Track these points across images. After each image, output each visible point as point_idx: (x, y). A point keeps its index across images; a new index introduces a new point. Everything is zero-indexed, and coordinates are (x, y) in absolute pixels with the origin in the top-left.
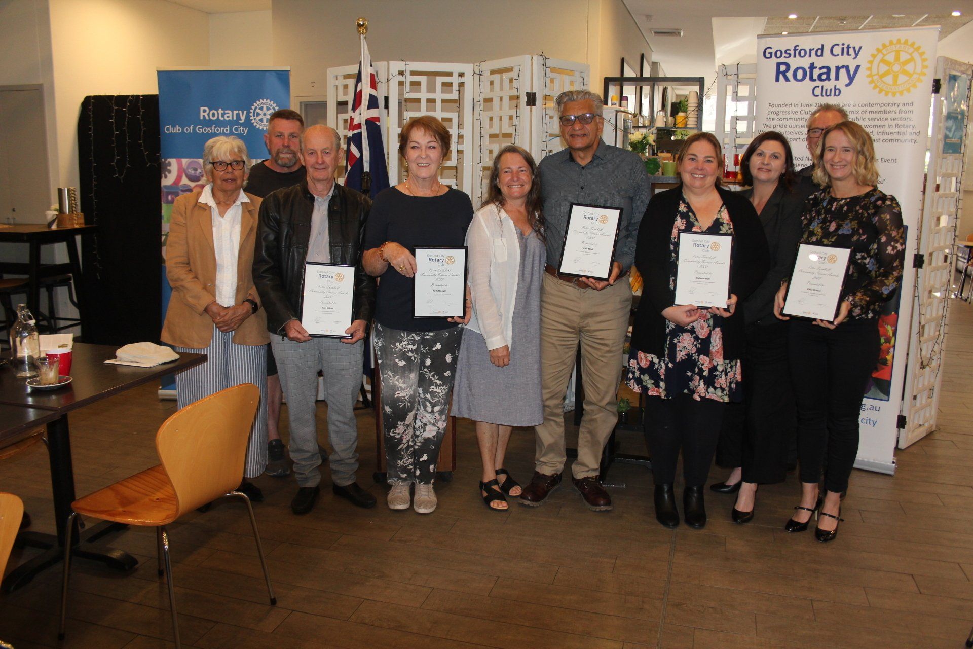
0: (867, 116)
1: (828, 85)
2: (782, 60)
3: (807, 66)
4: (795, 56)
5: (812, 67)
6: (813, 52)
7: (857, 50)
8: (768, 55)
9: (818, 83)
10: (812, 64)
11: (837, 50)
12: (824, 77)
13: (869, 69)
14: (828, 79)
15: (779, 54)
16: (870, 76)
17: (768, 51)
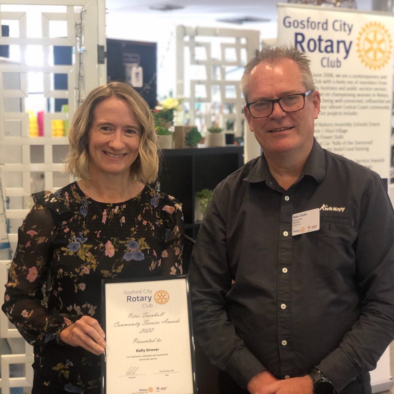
0: (358, 86)
1: (333, 57)
2: (299, 30)
3: (316, 38)
4: (308, 28)
5: (320, 40)
6: (320, 25)
7: (350, 26)
8: (287, 24)
9: (325, 55)
10: (320, 37)
11: (337, 26)
12: (329, 49)
13: (358, 45)
14: (332, 51)
15: (296, 24)
16: (359, 51)
17: (287, 20)
